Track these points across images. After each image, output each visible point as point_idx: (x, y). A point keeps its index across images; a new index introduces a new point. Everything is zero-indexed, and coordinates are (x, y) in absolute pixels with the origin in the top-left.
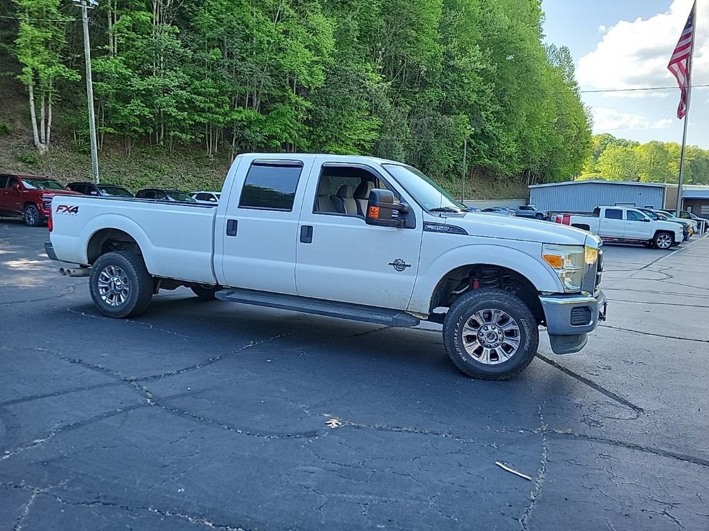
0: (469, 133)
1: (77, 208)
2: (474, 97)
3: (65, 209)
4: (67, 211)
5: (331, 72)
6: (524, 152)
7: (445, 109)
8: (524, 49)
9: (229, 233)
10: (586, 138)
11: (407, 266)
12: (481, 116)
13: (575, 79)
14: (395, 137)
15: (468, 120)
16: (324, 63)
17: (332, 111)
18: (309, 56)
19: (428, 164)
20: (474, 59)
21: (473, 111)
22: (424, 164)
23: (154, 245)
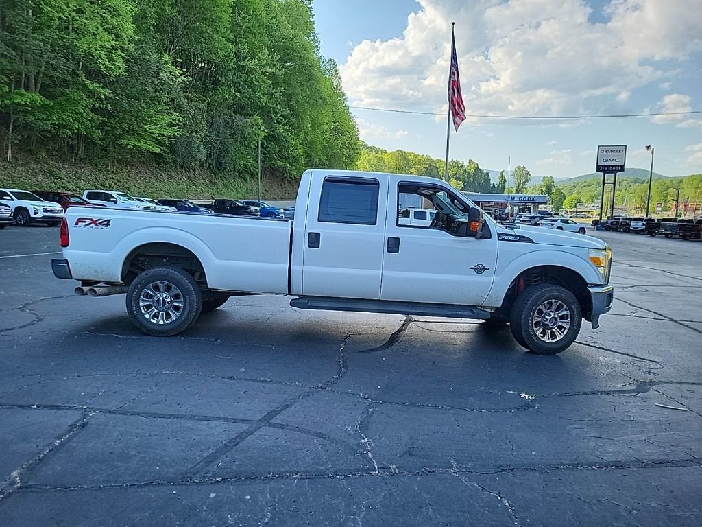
0: (263, 134)
1: (109, 221)
2: (264, 99)
3: (90, 221)
4: (93, 225)
5: (130, 60)
6: (309, 156)
7: (239, 109)
8: (308, 58)
9: (310, 245)
10: (355, 145)
11: (486, 269)
12: (272, 118)
13: (343, 90)
14: (194, 134)
15: (262, 121)
16: (123, 49)
17: (135, 103)
18: (109, 41)
19: (226, 163)
20: (263, 63)
21: (265, 113)
22: (220, 164)
23: (218, 259)
